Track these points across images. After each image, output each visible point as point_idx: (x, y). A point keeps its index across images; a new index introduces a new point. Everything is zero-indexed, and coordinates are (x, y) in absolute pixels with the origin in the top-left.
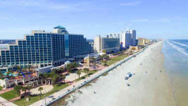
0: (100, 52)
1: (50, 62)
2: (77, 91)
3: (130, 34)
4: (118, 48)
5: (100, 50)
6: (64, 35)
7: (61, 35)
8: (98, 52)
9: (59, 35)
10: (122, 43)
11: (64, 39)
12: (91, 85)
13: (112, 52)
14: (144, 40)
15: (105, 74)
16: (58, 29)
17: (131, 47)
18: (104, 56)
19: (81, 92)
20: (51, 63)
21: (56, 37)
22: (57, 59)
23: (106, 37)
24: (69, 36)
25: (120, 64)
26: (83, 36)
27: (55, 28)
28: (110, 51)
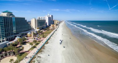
0: (36, 29)
1: (3, 39)
2: (37, 57)
3: (50, 17)
4: (45, 26)
5: (36, 28)
6: (12, 18)
7: (10, 18)
8: (35, 29)
9: (8, 18)
10: (47, 23)
11: (12, 21)
12: (43, 51)
13: (43, 29)
14: (56, 21)
15: (47, 42)
16: (7, 13)
17: (52, 25)
18: (39, 31)
19: (40, 57)
20: (5, 39)
21: (6, 19)
22: (8, 36)
23: (38, 19)
24: (16, 18)
25: (52, 36)
26: (25, 18)
27: (3, 12)
28: (41, 28)
